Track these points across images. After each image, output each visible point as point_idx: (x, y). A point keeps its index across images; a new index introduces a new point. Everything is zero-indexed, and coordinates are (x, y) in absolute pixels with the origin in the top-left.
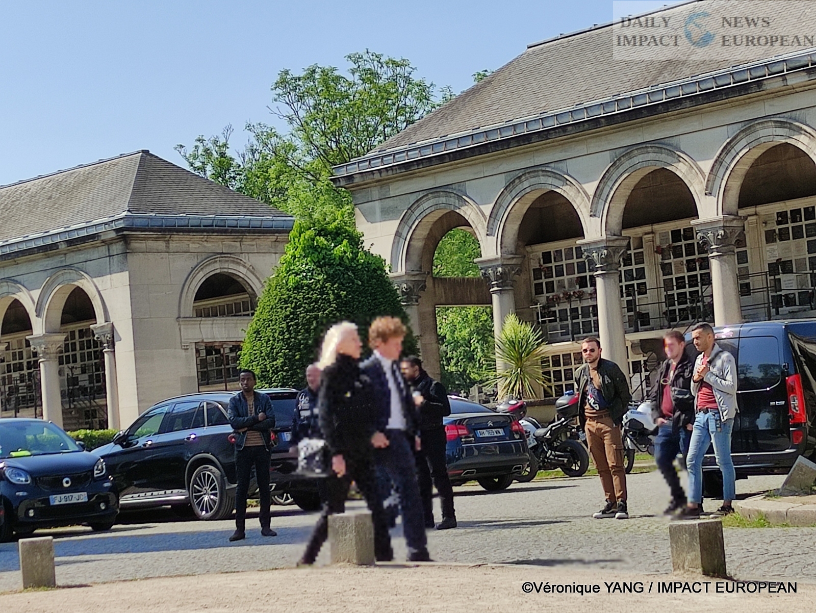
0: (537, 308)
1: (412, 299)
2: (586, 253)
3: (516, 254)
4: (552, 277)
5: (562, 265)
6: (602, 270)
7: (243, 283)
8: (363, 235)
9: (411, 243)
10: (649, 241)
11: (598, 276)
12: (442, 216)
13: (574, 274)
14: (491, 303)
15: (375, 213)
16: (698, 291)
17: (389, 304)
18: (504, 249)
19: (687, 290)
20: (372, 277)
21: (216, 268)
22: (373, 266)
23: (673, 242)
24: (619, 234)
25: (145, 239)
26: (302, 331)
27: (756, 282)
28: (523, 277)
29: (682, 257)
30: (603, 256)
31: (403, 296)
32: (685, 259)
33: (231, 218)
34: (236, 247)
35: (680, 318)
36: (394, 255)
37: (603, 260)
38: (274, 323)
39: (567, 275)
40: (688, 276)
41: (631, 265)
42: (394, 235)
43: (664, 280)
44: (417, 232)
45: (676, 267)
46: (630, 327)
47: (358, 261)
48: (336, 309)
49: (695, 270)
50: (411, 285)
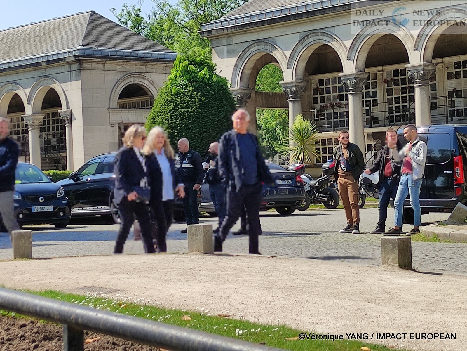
0: (314, 111)
1: (243, 103)
2: (343, 81)
3: (303, 80)
4: (324, 94)
5: (330, 87)
6: (352, 91)
7: (146, 90)
8: (216, 65)
9: (244, 71)
10: (380, 75)
11: (350, 94)
12: (262, 56)
13: (337, 93)
14: (288, 108)
15: (223, 53)
16: (407, 105)
17: (229, 105)
18: (297, 77)
19: (401, 104)
20: (220, 90)
21: (131, 80)
22: (221, 84)
23: (394, 77)
24: (363, 71)
25: (91, 62)
26: (179, 119)
27: (441, 102)
28: (307, 93)
30: (353, 83)
31: (237, 101)
32: (400, 86)
33: (141, 52)
34: (143, 69)
35: (396, 120)
36: (233, 78)
37: (353, 85)
38: (163, 113)
39: (332, 93)
40: (402, 97)
41: (369, 89)
42: (233, 67)
43: (388, 98)
44: (247, 65)
45: (395, 91)
46: (367, 124)
47: (212, 80)
48: (199, 107)
49: (406, 93)
50: (242, 95)
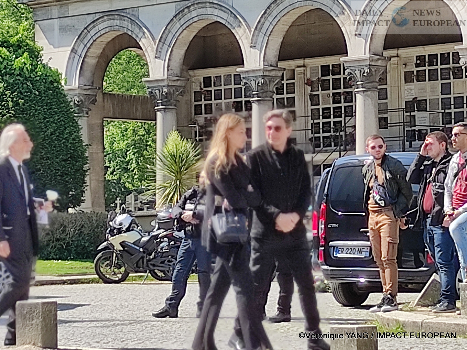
0: (195, 127)
1: (83, 111)
3: (181, 77)
4: (211, 100)
5: (221, 90)
6: (258, 97)
8: (43, 50)
9: (86, 60)
10: (301, 74)
11: (254, 102)
12: (115, 37)
13: (231, 98)
14: (155, 120)
15: (54, 30)
16: (341, 121)
17: (63, 114)
18: (170, 72)
19: (332, 120)
20: (49, 89)
22: (51, 79)
23: (322, 76)
24: (275, 65)
27: (394, 117)
28: (186, 98)
29: (329, 89)
30: (260, 84)
31: (75, 107)
32: (331, 91)
35: (324, 145)
36: (69, 70)
37: (260, 88)
39: (225, 99)
40: (333, 108)
41: (283, 94)
42: (69, 52)
43: (312, 110)
44: (91, 50)
45: (323, 98)
47: (37, 73)
49: (340, 102)
50: (82, 98)
